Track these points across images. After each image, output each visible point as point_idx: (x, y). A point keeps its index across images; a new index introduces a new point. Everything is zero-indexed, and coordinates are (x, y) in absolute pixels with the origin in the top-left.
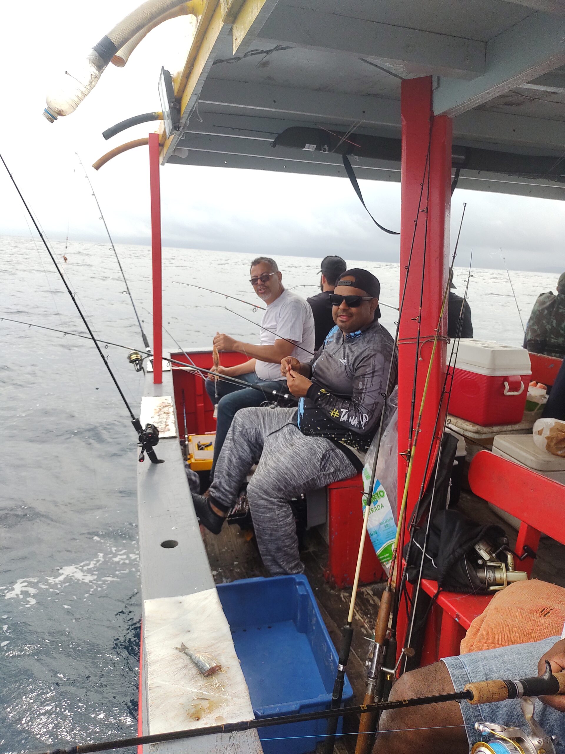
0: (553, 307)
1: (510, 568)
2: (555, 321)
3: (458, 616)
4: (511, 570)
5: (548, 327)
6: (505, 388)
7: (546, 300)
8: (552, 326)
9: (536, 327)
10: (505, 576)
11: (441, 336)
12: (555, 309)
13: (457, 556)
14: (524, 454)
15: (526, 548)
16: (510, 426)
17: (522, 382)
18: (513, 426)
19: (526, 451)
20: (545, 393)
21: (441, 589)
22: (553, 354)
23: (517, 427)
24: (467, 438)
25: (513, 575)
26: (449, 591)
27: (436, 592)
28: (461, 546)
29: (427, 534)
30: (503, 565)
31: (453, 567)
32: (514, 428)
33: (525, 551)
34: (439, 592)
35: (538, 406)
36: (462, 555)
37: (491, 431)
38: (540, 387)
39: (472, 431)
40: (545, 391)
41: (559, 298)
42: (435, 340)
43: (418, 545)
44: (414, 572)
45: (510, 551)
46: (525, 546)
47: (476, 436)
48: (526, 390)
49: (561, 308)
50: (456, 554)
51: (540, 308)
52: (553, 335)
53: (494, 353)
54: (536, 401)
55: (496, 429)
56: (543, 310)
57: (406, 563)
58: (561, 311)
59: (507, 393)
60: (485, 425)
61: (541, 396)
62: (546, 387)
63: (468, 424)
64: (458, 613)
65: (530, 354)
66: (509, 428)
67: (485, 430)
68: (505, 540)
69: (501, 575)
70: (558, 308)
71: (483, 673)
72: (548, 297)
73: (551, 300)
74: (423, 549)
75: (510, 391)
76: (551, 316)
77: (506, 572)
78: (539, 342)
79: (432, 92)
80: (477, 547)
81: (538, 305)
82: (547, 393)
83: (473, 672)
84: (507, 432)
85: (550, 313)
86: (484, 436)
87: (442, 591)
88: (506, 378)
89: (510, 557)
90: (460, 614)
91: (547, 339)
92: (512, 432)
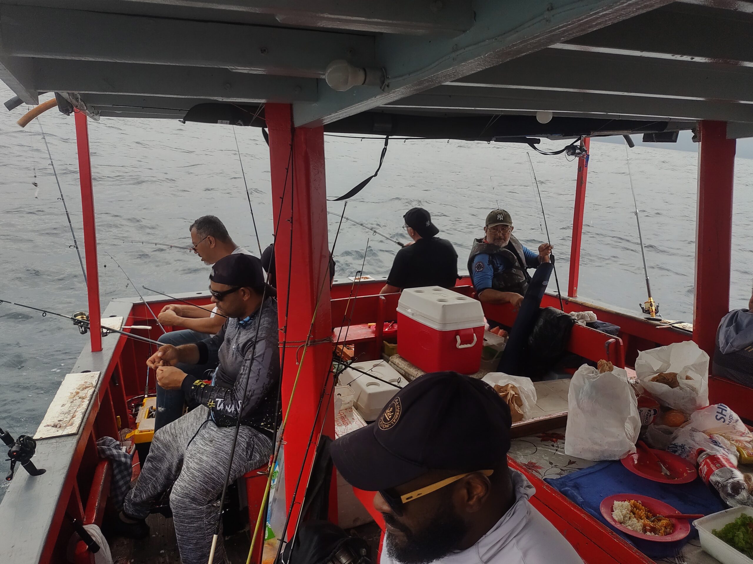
6: (457, 342)
11: (314, 341)
17: (474, 334)
35: (497, 354)
38: (501, 334)
53: (445, 308)
54: (495, 348)
59: (459, 346)
61: (500, 344)
68: (364, 551)
75: (463, 345)
88: (457, 332)
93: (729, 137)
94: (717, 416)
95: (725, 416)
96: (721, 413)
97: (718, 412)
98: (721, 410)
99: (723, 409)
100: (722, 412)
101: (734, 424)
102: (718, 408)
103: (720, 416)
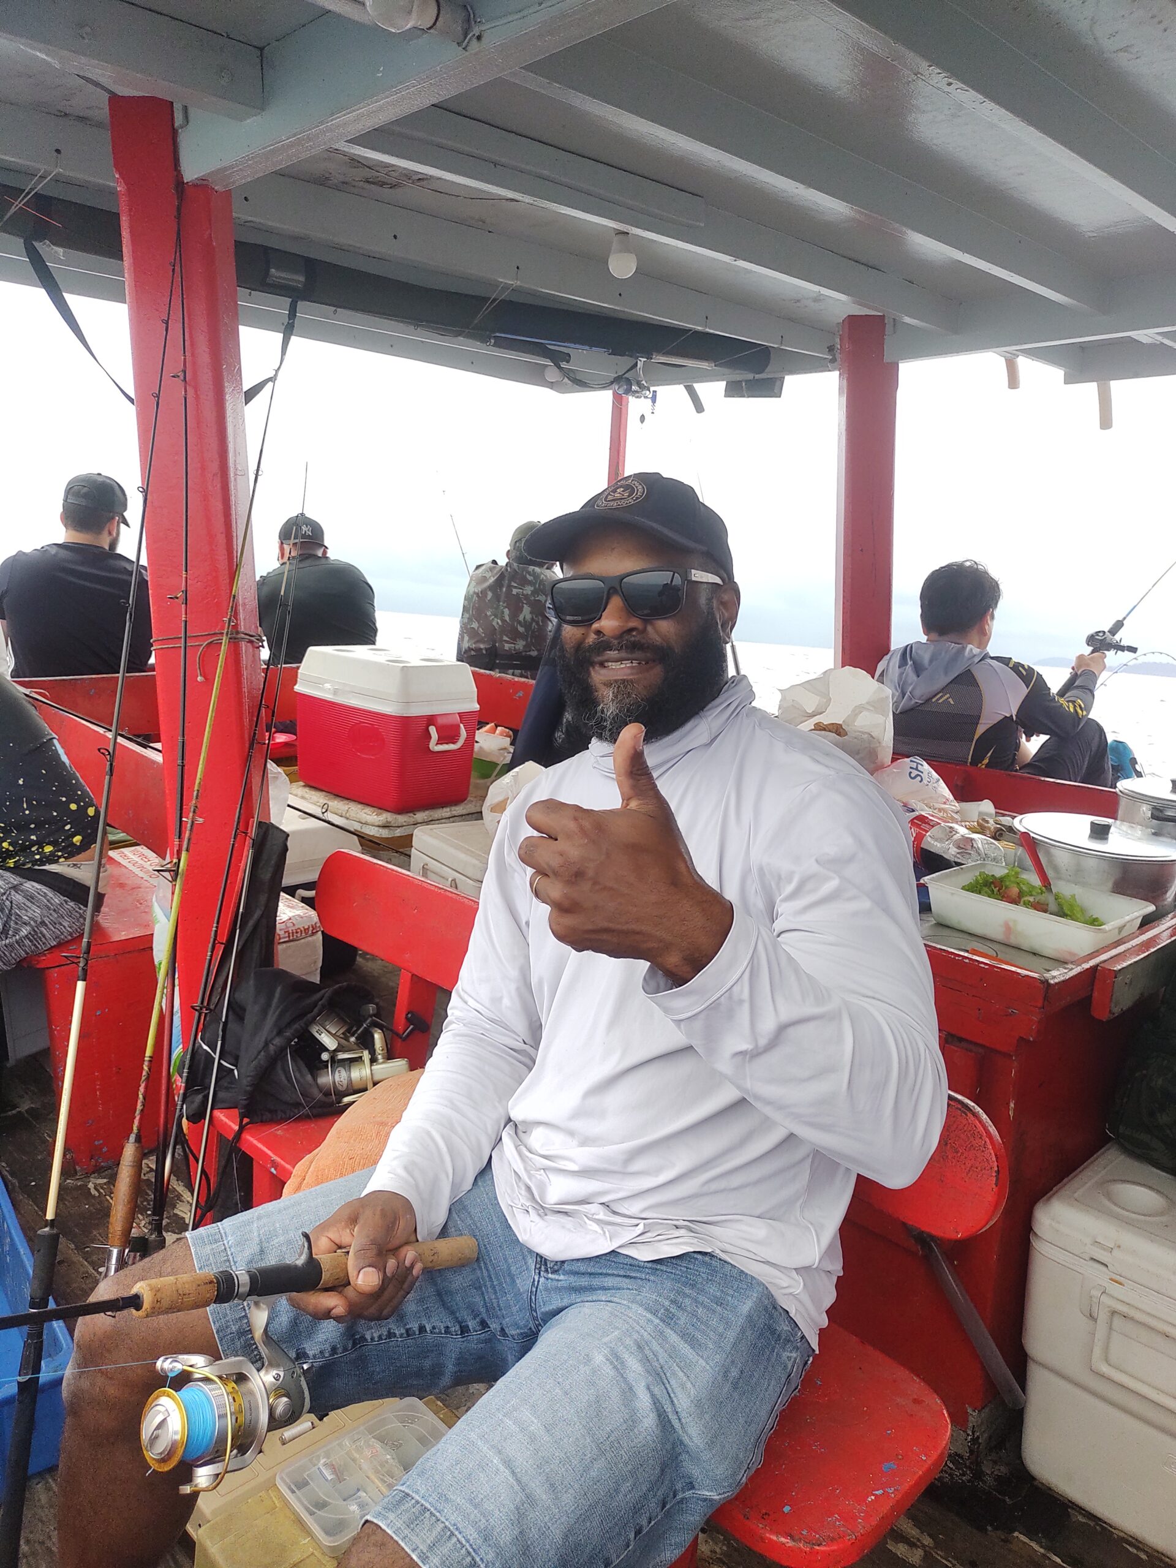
0: (501, 586)
1: (380, 1057)
2: (507, 611)
3: (275, 1164)
4: (381, 1061)
5: (497, 622)
6: (430, 737)
7: (488, 575)
8: (504, 621)
9: (475, 625)
10: (368, 1071)
11: (238, 633)
12: (504, 589)
13: (272, 1052)
14: (462, 856)
15: (409, 1015)
16: (448, 809)
17: (462, 725)
18: (453, 808)
19: (467, 852)
20: (509, 743)
21: (246, 1120)
22: (511, 671)
23: (459, 810)
24: (363, 837)
25: (383, 1068)
26: (262, 1122)
27: (236, 1128)
28: (280, 1033)
29: (223, 1020)
30: (366, 1055)
31: (265, 1076)
32: (455, 813)
33: (409, 1021)
34: (242, 1128)
35: (499, 767)
36: (282, 1051)
37: (412, 820)
38: (501, 734)
39: (377, 824)
40: (508, 740)
41: (509, 569)
42: (225, 640)
43: (205, 1047)
44: (199, 1098)
45: (381, 1027)
46: (409, 1013)
47: (385, 833)
48: (471, 741)
49: (515, 587)
50: (272, 1048)
51: (479, 589)
52: (507, 636)
53: (408, 672)
54: (494, 760)
55: (420, 816)
56: (484, 592)
57: (183, 1085)
58: (515, 591)
59: (435, 746)
60: (399, 811)
61: (502, 749)
62: (511, 733)
63: (369, 813)
64: (274, 1157)
65: (474, 673)
66: (446, 812)
67: (402, 819)
68: (371, 1008)
69: (359, 1073)
70: (509, 587)
71: (257, 1240)
72: (491, 569)
73: (496, 574)
74: (215, 1054)
75: (441, 744)
76: (499, 602)
77: (371, 1066)
78: (484, 652)
79: (174, 133)
80: (314, 1030)
81: (473, 583)
82: (512, 744)
83: (238, 1244)
84: (443, 821)
85: (497, 597)
86: (398, 833)
87: (247, 1124)
88: (431, 720)
89: (378, 1037)
90: (278, 1160)
91: (497, 645)
92: (452, 818)
93: (887, 359)
94: (911, 772)
95: (922, 773)
96: (917, 769)
97: (911, 768)
98: (915, 764)
99: (918, 763)
100: (917, 767)
101: (935, 785)
102: (911, 761)
103: (914, 773)
